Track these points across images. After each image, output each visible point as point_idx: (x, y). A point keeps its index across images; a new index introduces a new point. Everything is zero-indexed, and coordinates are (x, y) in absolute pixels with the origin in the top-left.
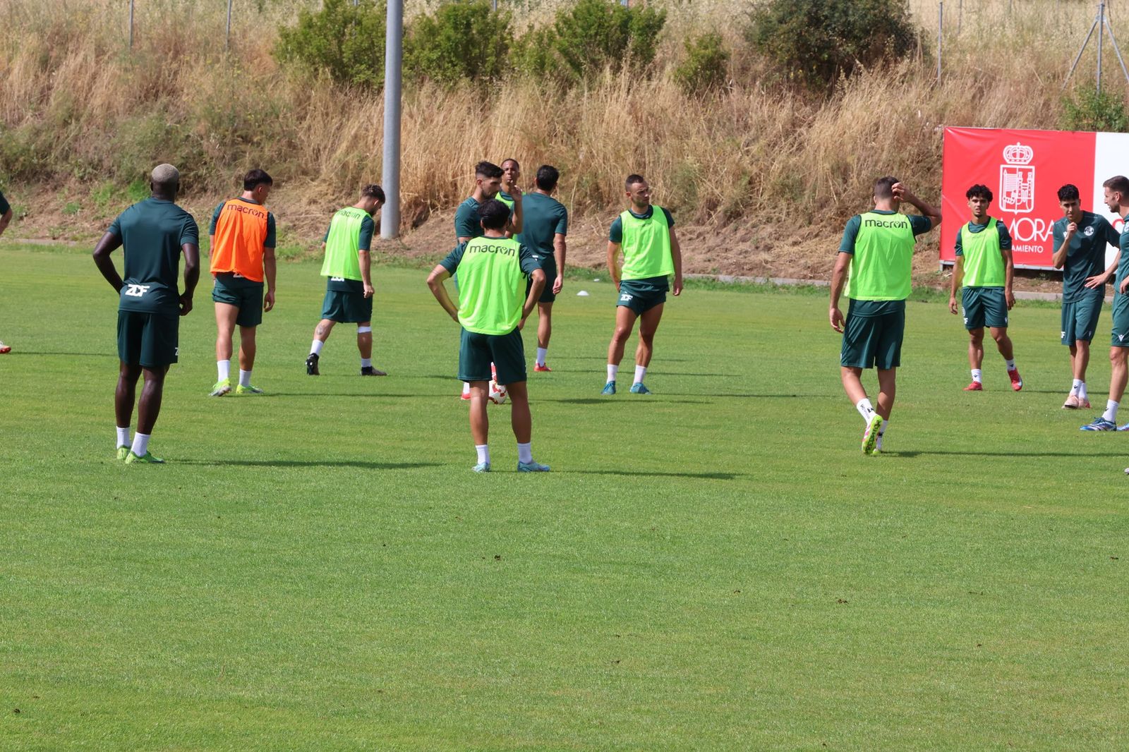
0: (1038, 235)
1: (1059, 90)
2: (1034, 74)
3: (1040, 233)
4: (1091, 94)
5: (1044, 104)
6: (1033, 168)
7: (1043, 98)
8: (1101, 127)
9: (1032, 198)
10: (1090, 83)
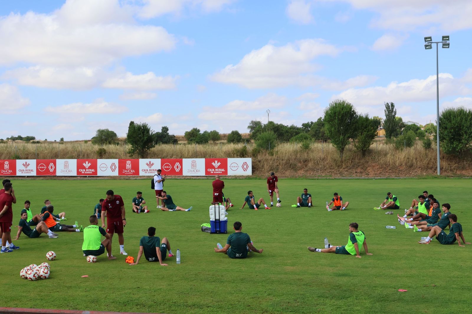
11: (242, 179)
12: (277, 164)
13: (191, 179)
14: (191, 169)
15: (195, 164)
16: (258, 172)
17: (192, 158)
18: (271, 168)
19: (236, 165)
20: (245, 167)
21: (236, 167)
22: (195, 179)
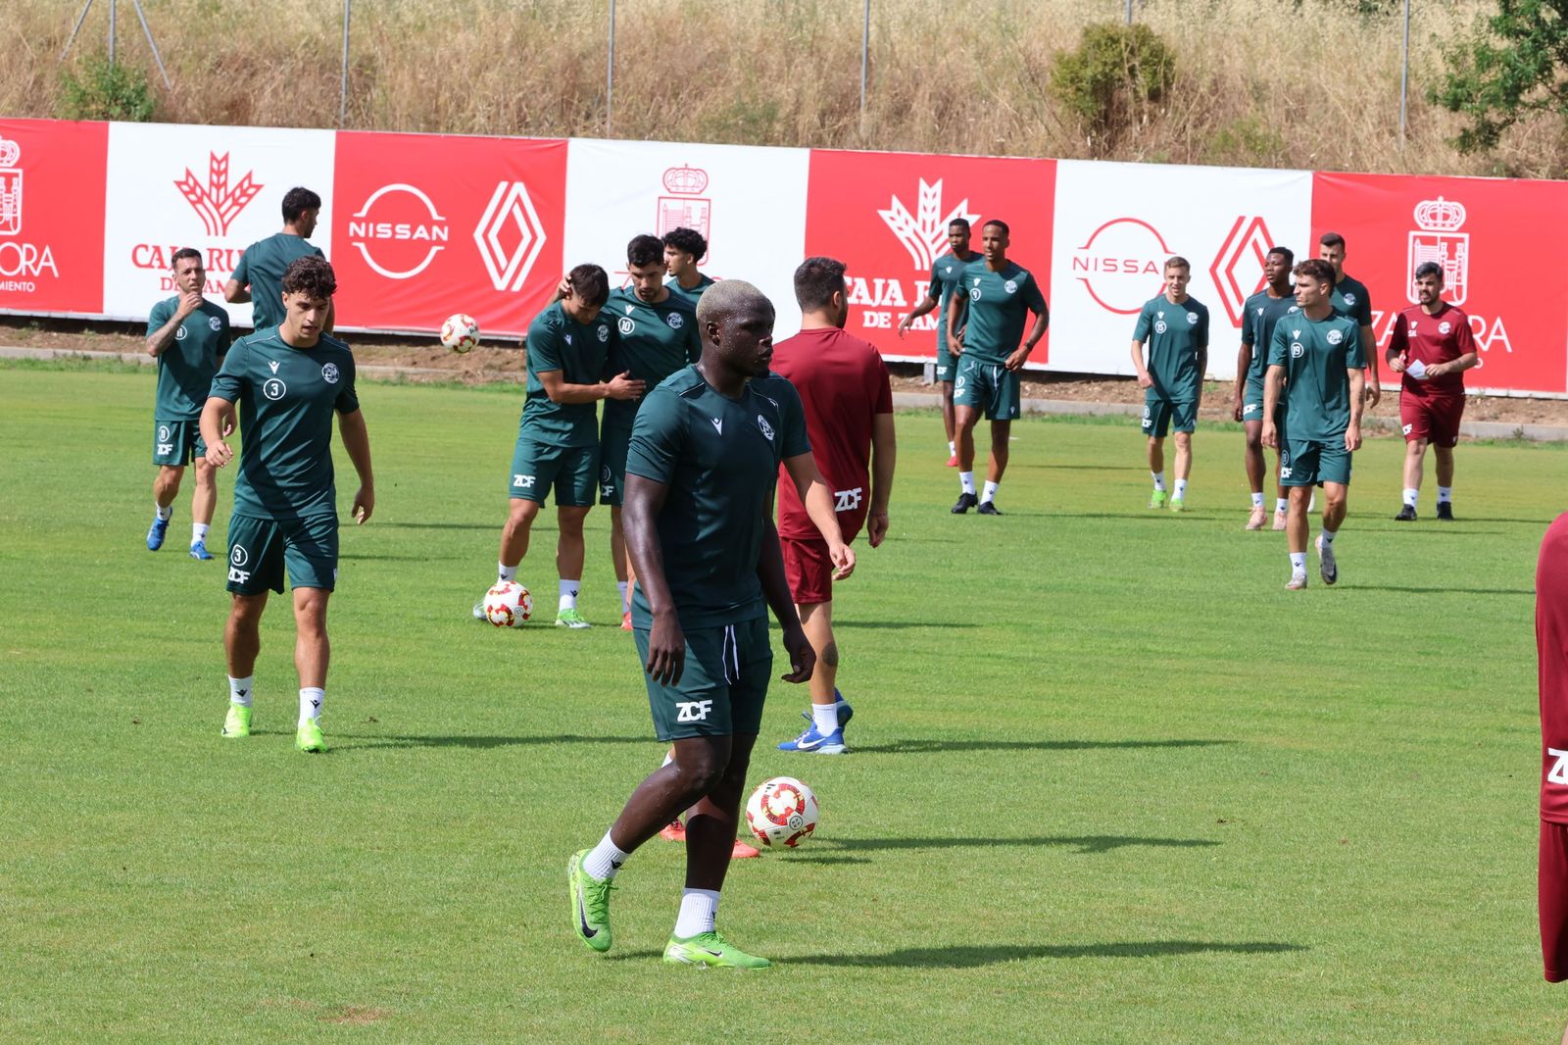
0: (27, 267)
1: (56, 61)
2: (20, 40)
3: (30, 263)
4: (101, 67)
5: (35, 83)
6: (20, 171)
7: (34, 73)
8: (115, 115)
9: (19, 214)
10: (100, 52)
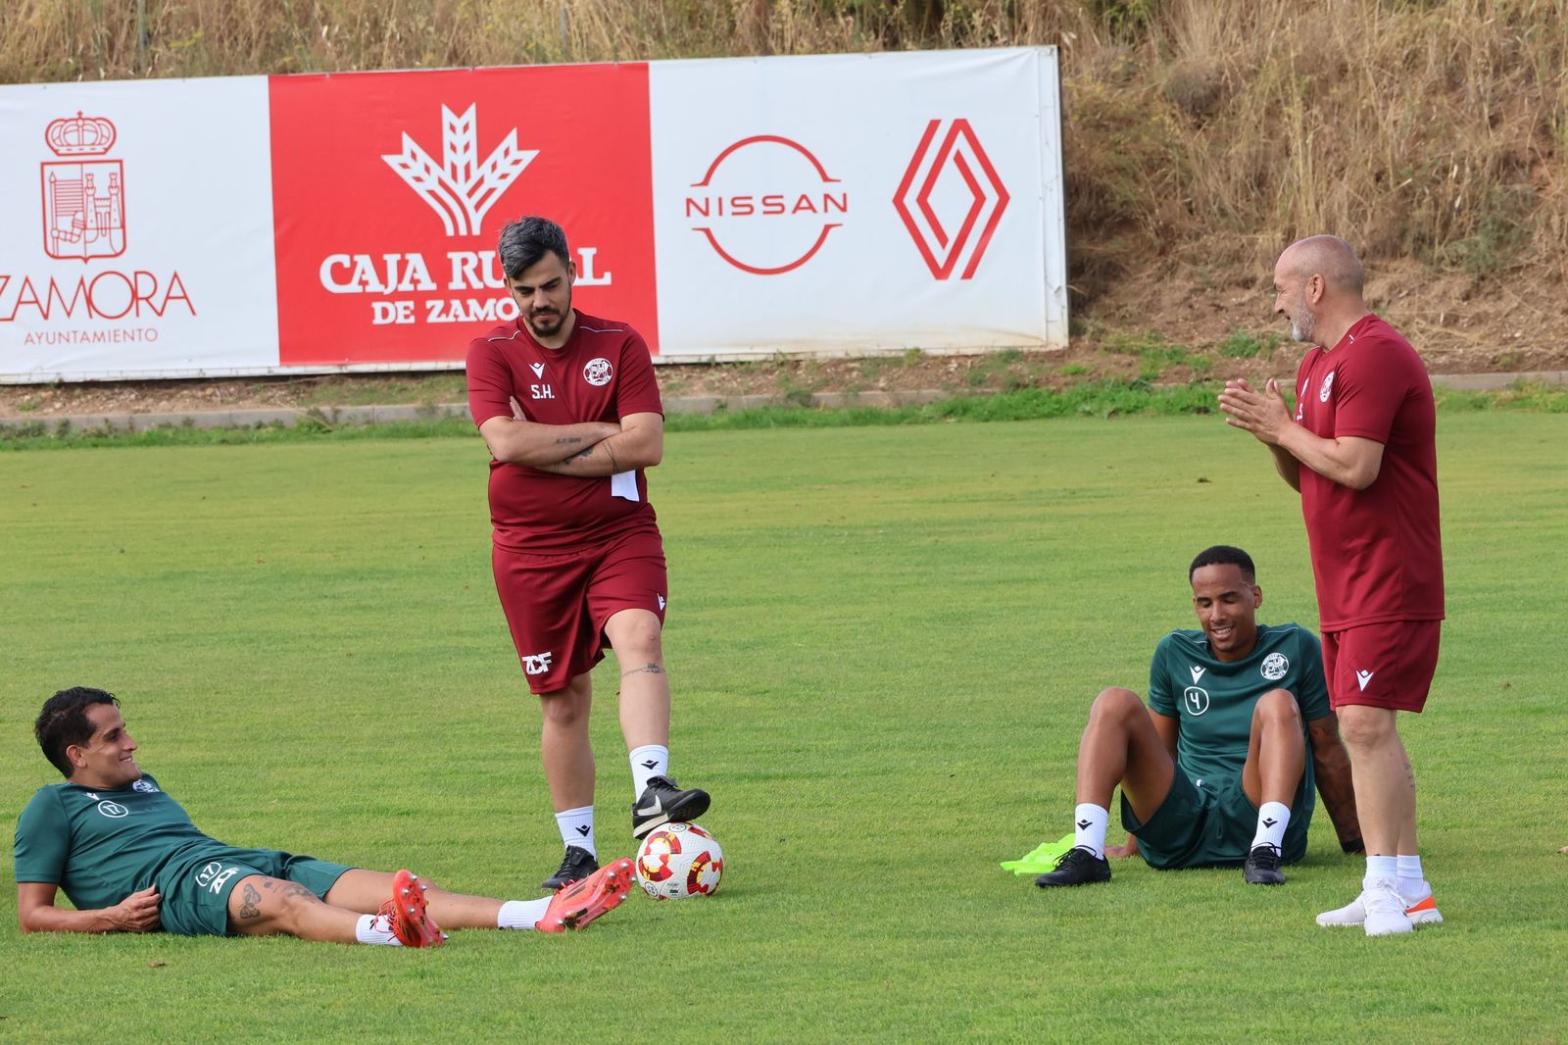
11: (905, 416)
12: (1495, 142)
13: (39, 430)
14: (42, 271)
15: (102, 174)
16: (1180, 285)
17: (71, 76)
18: (1404, 214)
19: (793, 177)
20: (951, 199)
21: (804, 204)
22: (103, 437)
